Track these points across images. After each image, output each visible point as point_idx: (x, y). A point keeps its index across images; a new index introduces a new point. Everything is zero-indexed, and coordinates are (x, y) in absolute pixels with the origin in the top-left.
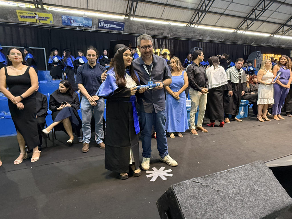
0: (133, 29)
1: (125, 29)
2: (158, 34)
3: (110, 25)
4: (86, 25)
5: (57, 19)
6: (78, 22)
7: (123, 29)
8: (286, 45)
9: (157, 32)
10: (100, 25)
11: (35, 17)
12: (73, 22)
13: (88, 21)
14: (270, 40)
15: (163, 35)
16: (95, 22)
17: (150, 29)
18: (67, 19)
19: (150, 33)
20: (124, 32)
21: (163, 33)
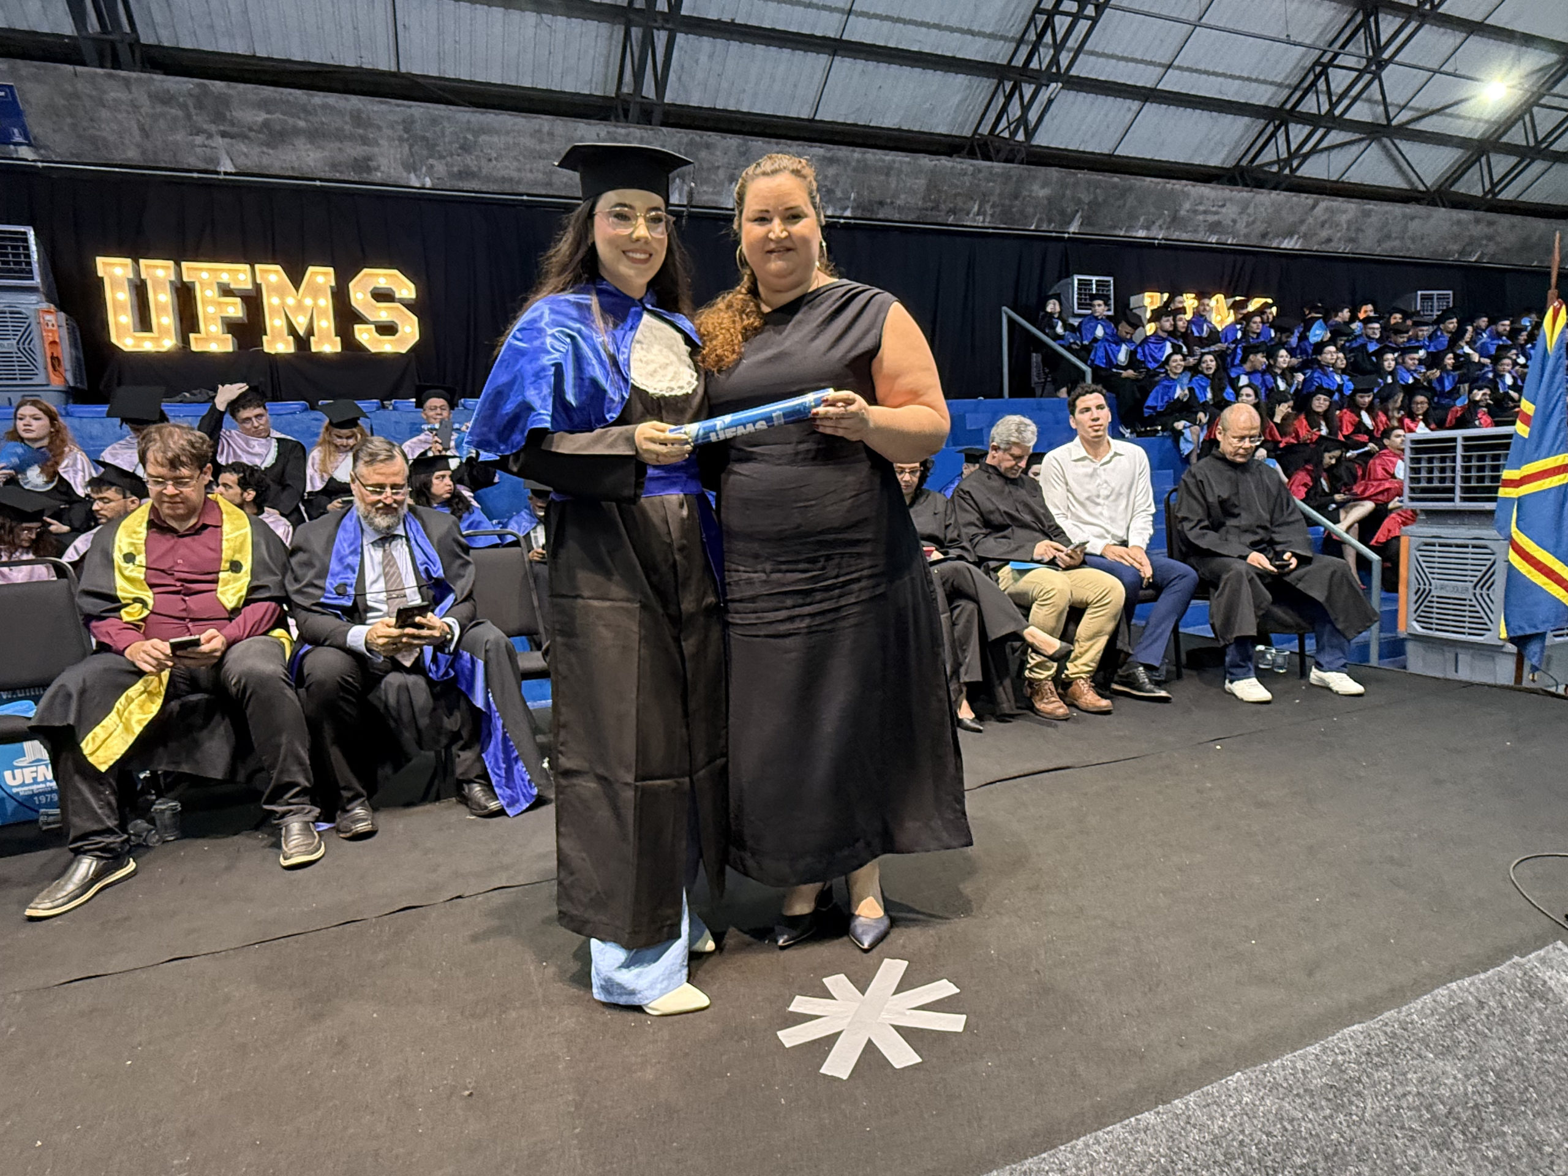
0: (112, 138)
1: (35, 131)
2: (334, 166)
7: (26, 137)
8: (1305, 236)
9: (318, 155)
14: (1187, 206)
15: (378, 176)
17: (252, 134)
19: (265, 161)
20: (42, 155)
21: (372, 164)
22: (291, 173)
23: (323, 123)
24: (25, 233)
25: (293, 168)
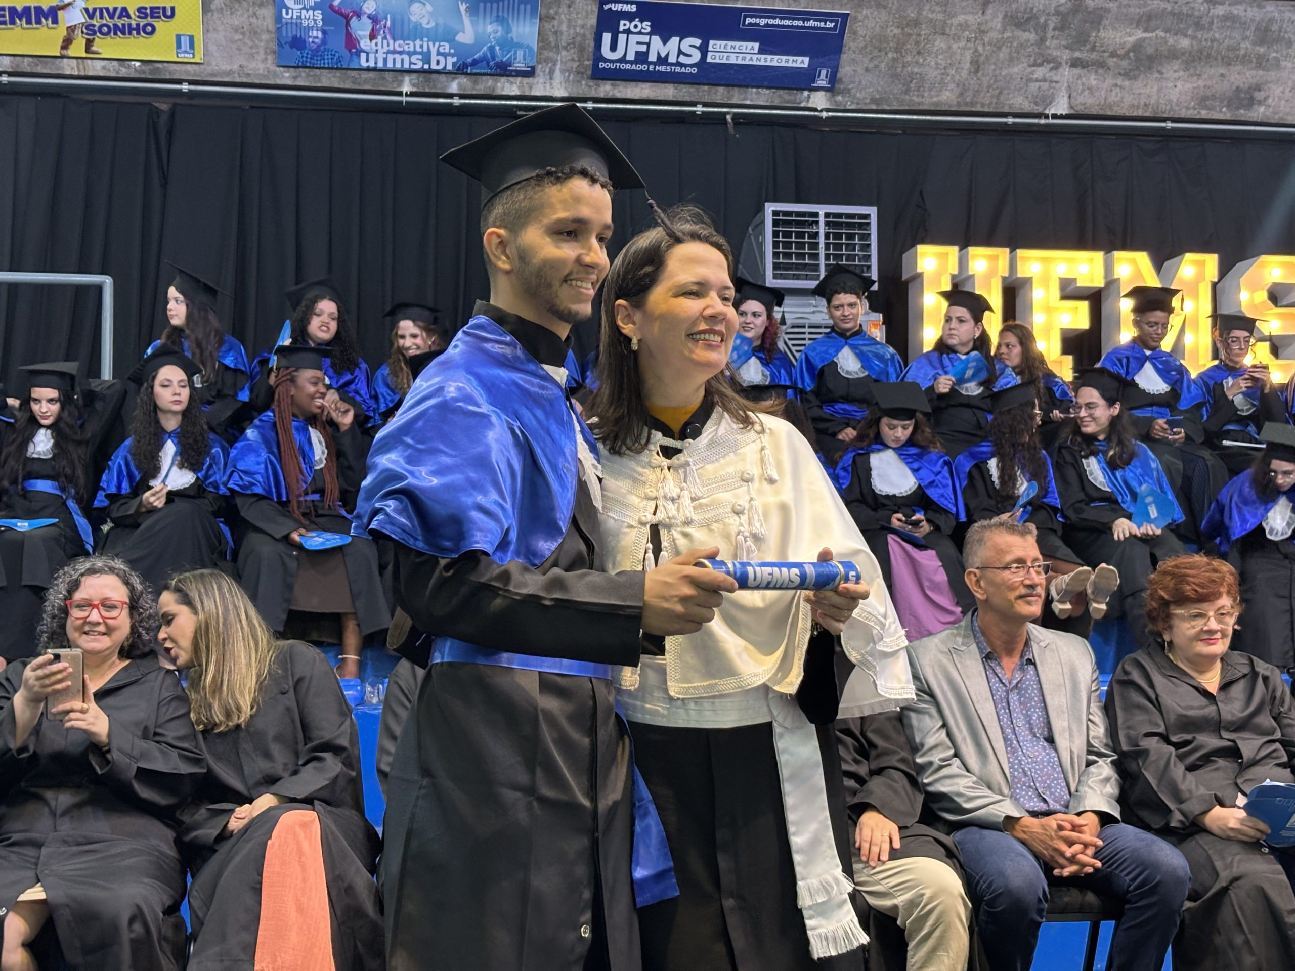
0: (933, 74)
1: (845, 71)
2: (1203, 100)
3: (704, 50)
4: (483, 59)
5: (236, 23)
6: (417, 33)
7: (833, 78)
9: (1188, 86)
10: (613, 47)
11: (60, 13)
12: (372, 37)
13: (500, 20)
15: (1259, 112)
16: (564, 28)
17: (1111, 62)
18: (319, 15)
19: (1113, 97)
20: (836, 102)
21: (1259, 95)
22: (1140, 113)
23: (1213, 41)
24: (867, 216)
25: (1146, 105)
